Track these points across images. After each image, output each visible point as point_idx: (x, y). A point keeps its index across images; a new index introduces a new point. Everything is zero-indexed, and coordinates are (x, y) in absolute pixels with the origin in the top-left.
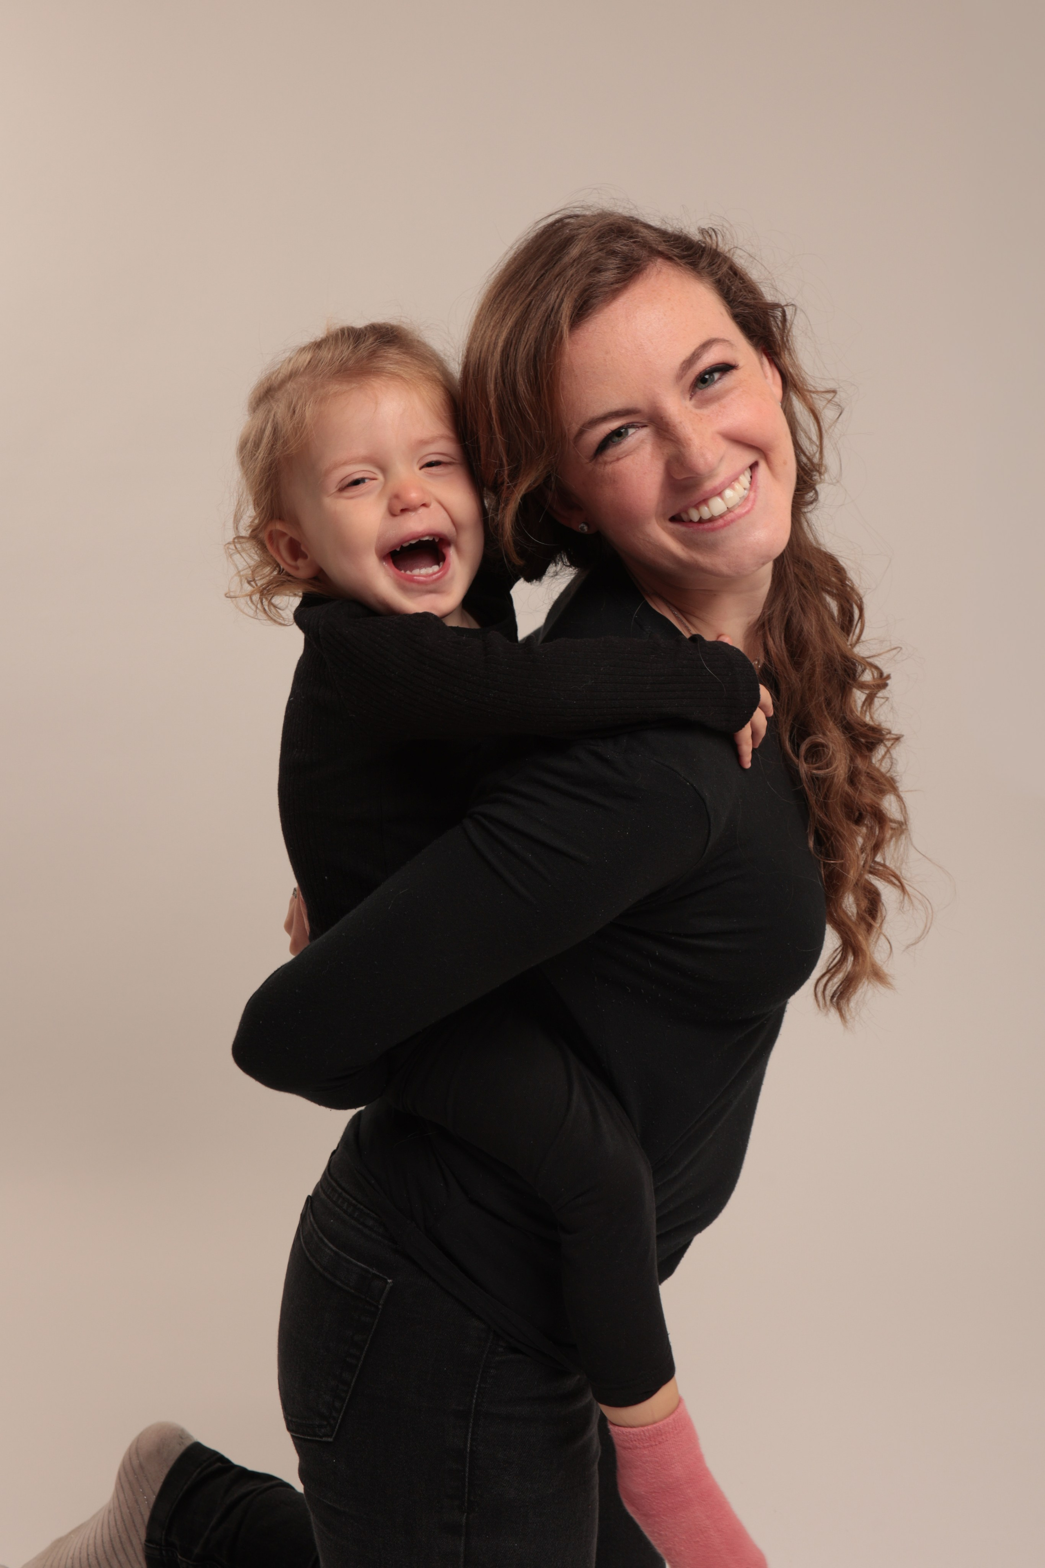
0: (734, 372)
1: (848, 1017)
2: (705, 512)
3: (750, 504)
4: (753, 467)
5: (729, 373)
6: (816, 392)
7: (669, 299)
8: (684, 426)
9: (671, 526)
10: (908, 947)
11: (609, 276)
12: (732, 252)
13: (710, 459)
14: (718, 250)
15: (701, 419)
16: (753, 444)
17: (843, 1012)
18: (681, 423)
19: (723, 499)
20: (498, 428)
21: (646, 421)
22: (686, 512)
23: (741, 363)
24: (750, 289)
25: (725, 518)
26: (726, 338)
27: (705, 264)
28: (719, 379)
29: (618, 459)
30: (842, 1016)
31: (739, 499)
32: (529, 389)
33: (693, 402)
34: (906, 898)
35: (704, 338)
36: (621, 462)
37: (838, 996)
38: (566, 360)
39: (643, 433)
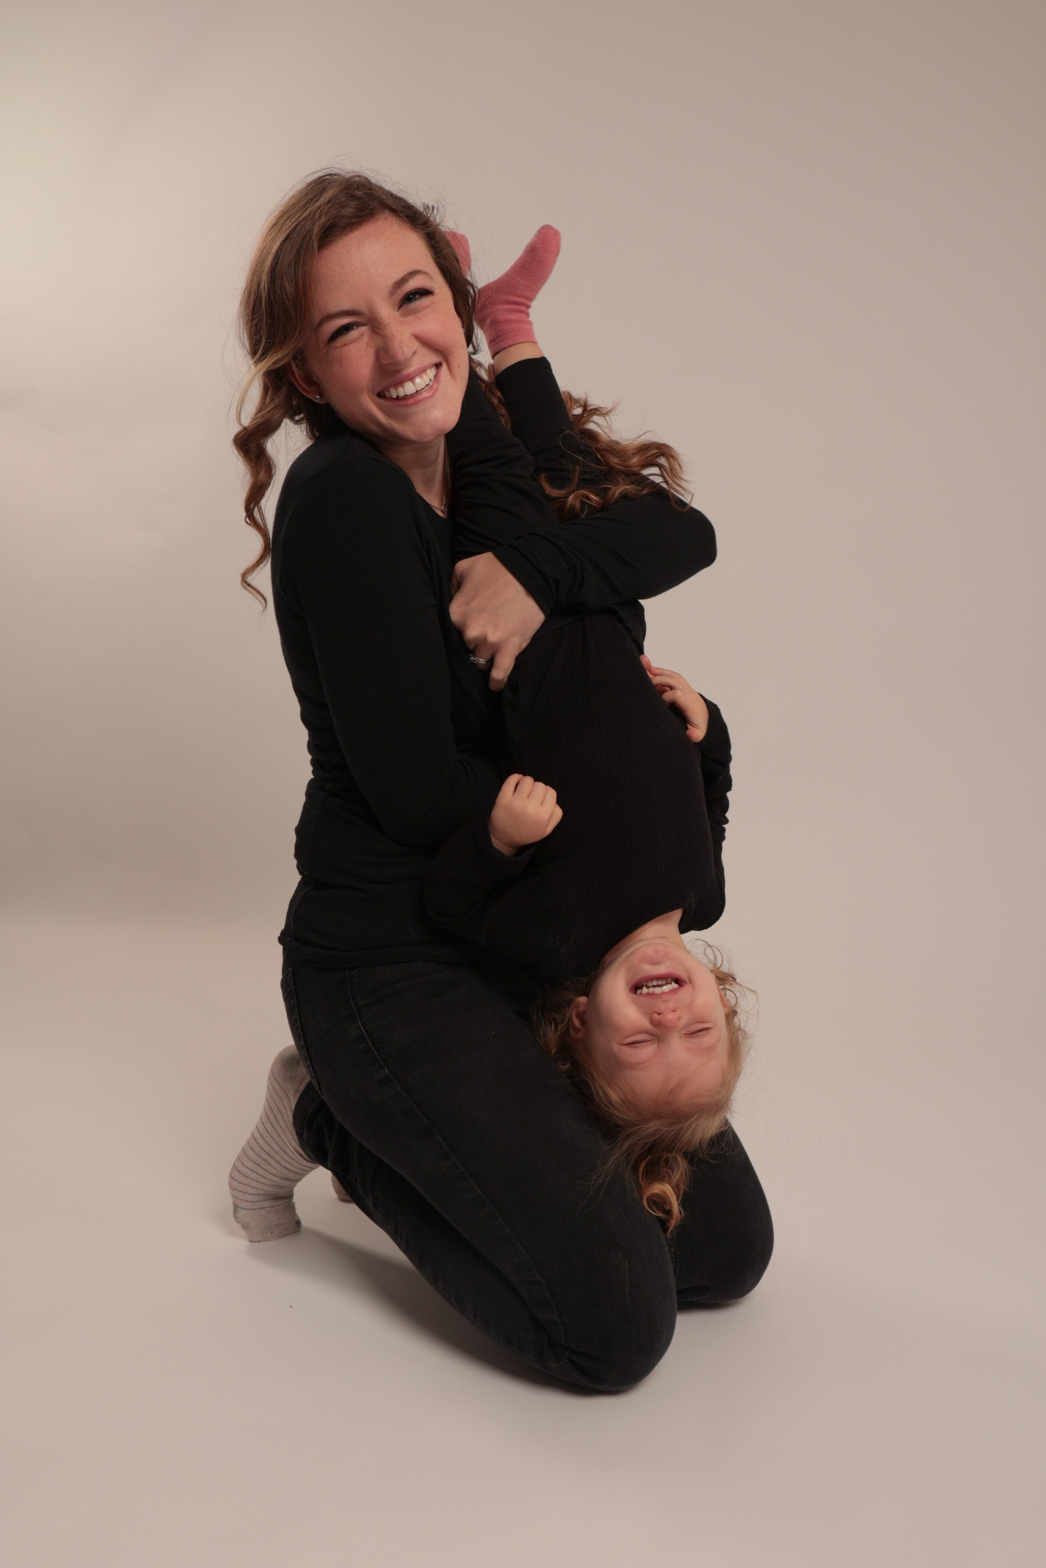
0: (430, 296)
2: (401, 392)
3: (432, 389)
4: (437, 365)
5: (426, 296)
7: (390, 237)
8: (391, 330)
9: (377, 399)
13: (406, 352)
15: (403, 324)
16: (439, 348)
18: (389, 328)
19: (414, 384)
21: (367, 323)
22: (388, 390)
23: (434, 291)
25: (415, 398)
26: (423, 269)
28: (419, 299)
29: (345, 345)
31: (425, 385)
33: (399, 312)
35: (410, 269)
36: (347, 347)
39: (364, 329)
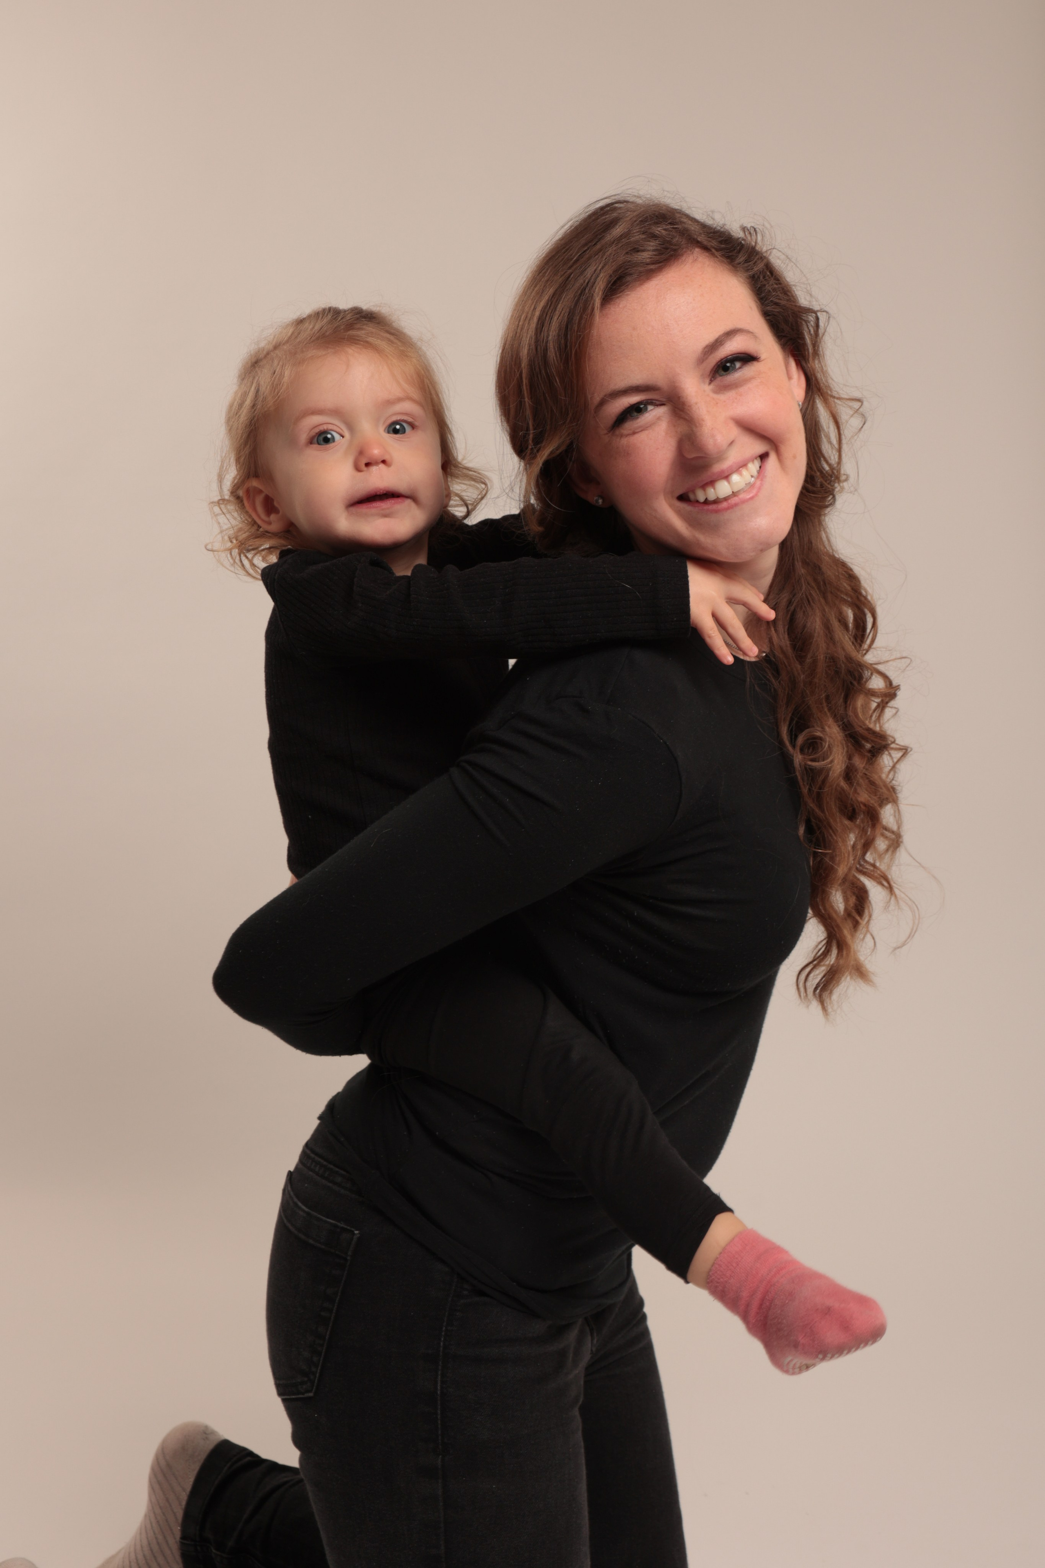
0: (755, 363)
1: (830, 1010)
2: (711, 493)
3: (754, 491)
4: (763, 457)
5: (750, 364)
6: (839, 398)
7: (700, 286)
8: (698, 408)
9: (679, 504)
10: (895, 949)
11: (645, 256)
12: (769, 253)
13: (719, 441)
14: (757, 248)
15: (717, 404)
16: (765, 434)
17: (825, 1005)
18: (696, 403)
19: (729, 482)
20: (527, 393)
21: (664, 400)
22: (693, 491)
23: (763, 357)
24: (786, 291)
25: (729, 501)
26: (751, 330)
27: (742, 260)
28: (740, 368)
29: (634, 433)
30: (824, 1009)
31: (744, 485)
32: (558, 356)
33: (712, 386)
34: (893, 898)
35: (729, 326)
36: (636, 436)
37: (821, 989)
38: (594, 332)
39: (661, 411)
